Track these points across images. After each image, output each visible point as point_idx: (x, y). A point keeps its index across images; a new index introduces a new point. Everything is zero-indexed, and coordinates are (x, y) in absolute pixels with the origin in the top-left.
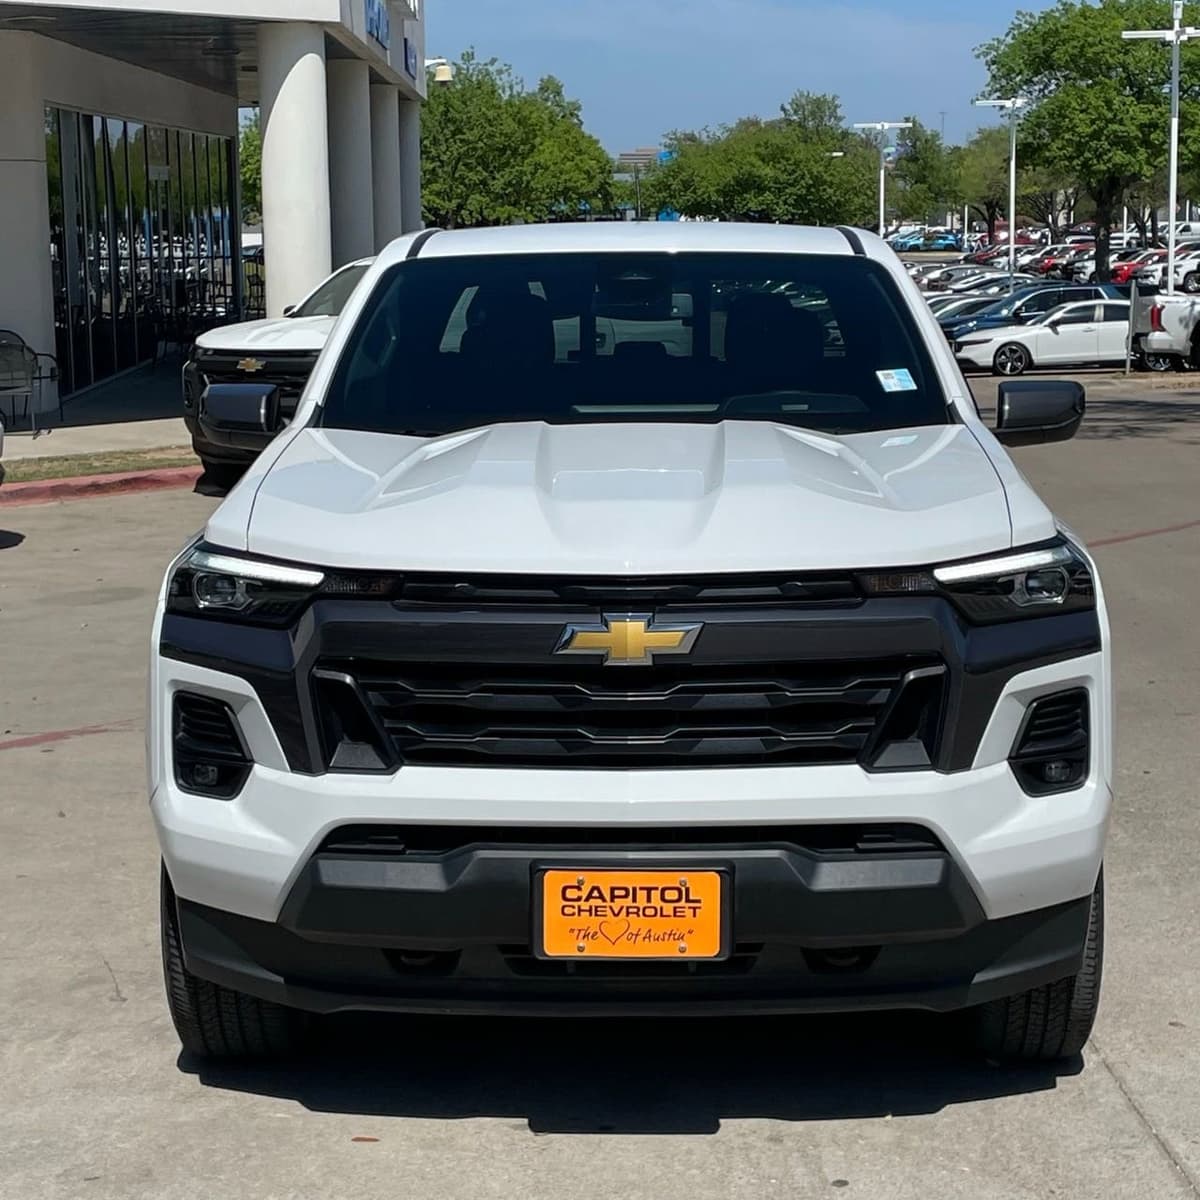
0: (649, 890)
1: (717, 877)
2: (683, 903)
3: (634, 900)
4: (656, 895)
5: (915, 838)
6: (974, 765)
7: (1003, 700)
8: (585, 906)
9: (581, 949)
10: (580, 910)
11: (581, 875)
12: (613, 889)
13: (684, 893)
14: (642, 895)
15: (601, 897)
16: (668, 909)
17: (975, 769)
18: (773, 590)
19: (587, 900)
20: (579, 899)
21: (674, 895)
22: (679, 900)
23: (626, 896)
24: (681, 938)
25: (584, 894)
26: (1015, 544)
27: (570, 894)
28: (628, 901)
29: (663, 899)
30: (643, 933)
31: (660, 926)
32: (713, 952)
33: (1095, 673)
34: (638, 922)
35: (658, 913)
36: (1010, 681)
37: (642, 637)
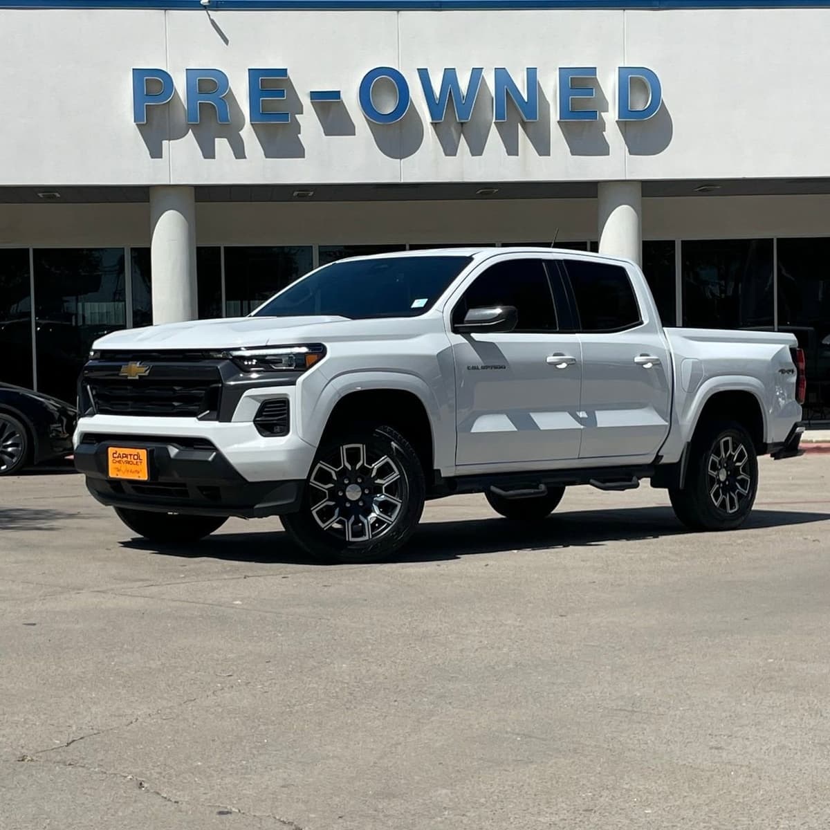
0: (131, 455)
1: (146, 452)
3: (127, 459)
4: (132, 456)
5: (204, 444)
6: (232, 420)
7: (243, 399)
8: (118, 460)
9: (117, 475)
10: (116, 461)
11: (117, 449)
12: (123, 454)
13: (138, 455)
14: (129, 456)
15: (120, 457)
16: (135, 462)
17: (232, 422)
19: (118, 457)
20: (116, 457)
22: (137, 459)
23: (126, 457)
24: (139, 473)
26: (268, 344)
27: (115, 455)
28: (125, 459)
29: (134, 459)
30: (130, 470)
31: (134, 468)
32: (146, 479)
33: (293, 393)
34: (129, 466)
35: (133, 463)
36: (247, 392)
37: (136, 370)
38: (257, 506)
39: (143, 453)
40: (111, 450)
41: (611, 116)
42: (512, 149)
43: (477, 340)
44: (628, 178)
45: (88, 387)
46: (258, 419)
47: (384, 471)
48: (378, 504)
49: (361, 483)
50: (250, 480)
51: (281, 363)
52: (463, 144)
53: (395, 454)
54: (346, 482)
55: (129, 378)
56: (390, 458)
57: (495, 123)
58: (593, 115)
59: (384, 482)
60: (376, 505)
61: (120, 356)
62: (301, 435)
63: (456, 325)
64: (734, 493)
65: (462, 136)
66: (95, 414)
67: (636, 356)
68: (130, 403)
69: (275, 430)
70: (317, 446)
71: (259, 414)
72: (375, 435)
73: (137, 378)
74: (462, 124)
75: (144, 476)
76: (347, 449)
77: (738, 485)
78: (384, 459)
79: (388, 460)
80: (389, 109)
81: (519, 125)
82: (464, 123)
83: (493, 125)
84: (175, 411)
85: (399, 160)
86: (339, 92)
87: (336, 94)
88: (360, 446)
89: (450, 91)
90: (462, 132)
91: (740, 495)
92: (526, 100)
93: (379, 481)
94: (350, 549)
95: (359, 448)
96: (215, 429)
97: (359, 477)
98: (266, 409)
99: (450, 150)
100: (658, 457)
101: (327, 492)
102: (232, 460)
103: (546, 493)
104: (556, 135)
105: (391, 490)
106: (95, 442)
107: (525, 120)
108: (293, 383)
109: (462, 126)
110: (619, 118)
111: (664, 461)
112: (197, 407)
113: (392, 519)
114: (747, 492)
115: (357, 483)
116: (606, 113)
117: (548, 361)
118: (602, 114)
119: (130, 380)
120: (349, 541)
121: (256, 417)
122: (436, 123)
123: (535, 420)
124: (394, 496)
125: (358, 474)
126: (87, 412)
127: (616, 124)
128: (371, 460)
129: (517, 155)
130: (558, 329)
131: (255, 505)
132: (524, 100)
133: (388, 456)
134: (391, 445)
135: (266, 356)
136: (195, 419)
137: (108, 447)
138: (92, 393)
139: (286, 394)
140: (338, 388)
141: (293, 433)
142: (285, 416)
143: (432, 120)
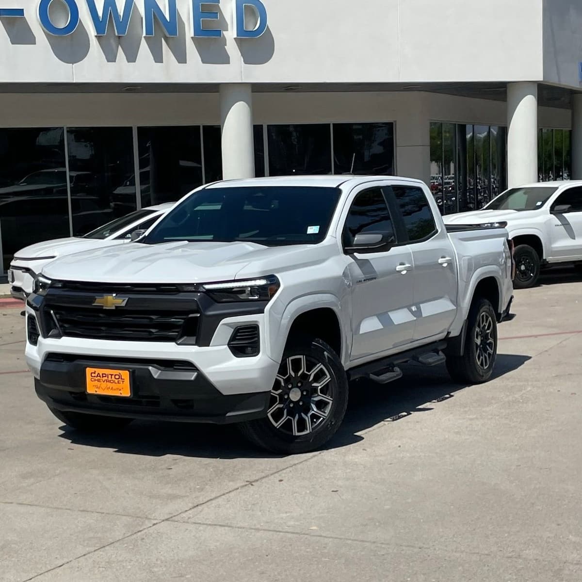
0: (112, 375)
1: (128, 373)
2: (120, 379)
3: (108, 378)
4: (113, 376)
5: (187, 365)
6: (210, 345)
7: (220, 326)
8: (96, 379)
9: (96, 392)
10: (95, 380)
11: (96, 369)
12: (103, 374)
13: (120, 376)
14: (110, 376)
15: (100, 376)
16: (116, 381)
17: (211, 346)
18: (154, 289)
19: (97, 377)
20: (95, 377)
21: (117, 377)
22: (119, 379)
23: (106, 376)
24: (120, 390)
25: (96, 375)
26: (236, 279)
27: (93, 375)
28: (106, 378)
29: (115, 378)
30: (111, 388)
31: (115, 386)
32: (129, 395)
33: (262, 320)
34: (109, 384)
35: (114, 382)
36: (223, 320)
37: (112, 301)
38: (228, 414)
39: (126, 375)
40: (89, 371)
41: (231, 34)
42: (158, 58)
43: (359, 258)
44: (243, 81)
45: (52, 312)
46: (232, 343)
47: (319, 376)
48: (315, 402)
49: (300, 386)
50: (225, 393)
51: (245, 293)
52: (121, 53)
53: (327, 361)
54: (290, 386)
55: (104, 308)
56: (324, 365)
57: (145, 37)
58: (218, 33)
59: (319, 385)
60: (313, 404)
61: (88, 287)
62: (270, 356)
63: (346, 248)
64: (486, 353)
65: (120, 47)
66: (62, 336)
67: (439, 259)
68: (103, 328)
69: (247, 352)
70: (280, 363)
71: (233, 338)
72: (312, 347)
73: (114, 308)
74: (119, 37)
75: (126, 393)
76: (292, 360)
77: (488, 347)
78: (320, 366)
79: (322, 366)
80: (62, 24)
81: (163, 39)
82: (121, 36)
83: (143, 39)
84: (153, 336)
85: (71, 64)
86: (22, 10)
87: (20, 12)
88: (301, 357)
89: (110, 13)
90: (120, 43)
91: (489, 354)
92: (169, 20)
93: (315, 385)
94: (297, 442)
95: (300, 359)
96: (196, 353)
97: (300, 382)
98: (239, 334)
99: (111, 57)
100: (449, 333)
101: (278, 396)
102: (212, 379)
103: (402, 375)
104: (191, 48)
105: (324, 391)
106: (62, 360)
107: (168, 36)
108: (262, 312)
109: (119, 38)
110: (237, 36)
111: (451, 335)
112: (177, 334)
113: (326, 415)
114: (492, 352)
115: (297, 387)
116: (226, 32)
117: (397, 270)
118: (224, 32)
119: (105, 309)
120: (295, 435)
121: (230, 341)
122: (99, 36)
123: (391, 317)
124: (325, 395)
125: (299, 379)
126: (49, 334)
127: (234, 40)
128: (309, 368)
129: (162, 62)
130: (396, 243)
131: (227, 414)
132: (167, 21)
133: (322, 364)
134: (324, 354)
135: (233, 288)
136: (174, 343)
137: (86, 367)
138: (56, 318)
139: (256, 321)
140: (292, 312)
141: (263, 353)
142: (256, 339)
143: (97, 34)
